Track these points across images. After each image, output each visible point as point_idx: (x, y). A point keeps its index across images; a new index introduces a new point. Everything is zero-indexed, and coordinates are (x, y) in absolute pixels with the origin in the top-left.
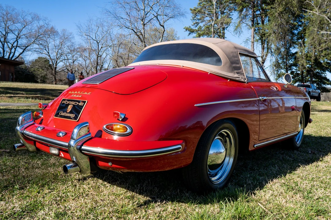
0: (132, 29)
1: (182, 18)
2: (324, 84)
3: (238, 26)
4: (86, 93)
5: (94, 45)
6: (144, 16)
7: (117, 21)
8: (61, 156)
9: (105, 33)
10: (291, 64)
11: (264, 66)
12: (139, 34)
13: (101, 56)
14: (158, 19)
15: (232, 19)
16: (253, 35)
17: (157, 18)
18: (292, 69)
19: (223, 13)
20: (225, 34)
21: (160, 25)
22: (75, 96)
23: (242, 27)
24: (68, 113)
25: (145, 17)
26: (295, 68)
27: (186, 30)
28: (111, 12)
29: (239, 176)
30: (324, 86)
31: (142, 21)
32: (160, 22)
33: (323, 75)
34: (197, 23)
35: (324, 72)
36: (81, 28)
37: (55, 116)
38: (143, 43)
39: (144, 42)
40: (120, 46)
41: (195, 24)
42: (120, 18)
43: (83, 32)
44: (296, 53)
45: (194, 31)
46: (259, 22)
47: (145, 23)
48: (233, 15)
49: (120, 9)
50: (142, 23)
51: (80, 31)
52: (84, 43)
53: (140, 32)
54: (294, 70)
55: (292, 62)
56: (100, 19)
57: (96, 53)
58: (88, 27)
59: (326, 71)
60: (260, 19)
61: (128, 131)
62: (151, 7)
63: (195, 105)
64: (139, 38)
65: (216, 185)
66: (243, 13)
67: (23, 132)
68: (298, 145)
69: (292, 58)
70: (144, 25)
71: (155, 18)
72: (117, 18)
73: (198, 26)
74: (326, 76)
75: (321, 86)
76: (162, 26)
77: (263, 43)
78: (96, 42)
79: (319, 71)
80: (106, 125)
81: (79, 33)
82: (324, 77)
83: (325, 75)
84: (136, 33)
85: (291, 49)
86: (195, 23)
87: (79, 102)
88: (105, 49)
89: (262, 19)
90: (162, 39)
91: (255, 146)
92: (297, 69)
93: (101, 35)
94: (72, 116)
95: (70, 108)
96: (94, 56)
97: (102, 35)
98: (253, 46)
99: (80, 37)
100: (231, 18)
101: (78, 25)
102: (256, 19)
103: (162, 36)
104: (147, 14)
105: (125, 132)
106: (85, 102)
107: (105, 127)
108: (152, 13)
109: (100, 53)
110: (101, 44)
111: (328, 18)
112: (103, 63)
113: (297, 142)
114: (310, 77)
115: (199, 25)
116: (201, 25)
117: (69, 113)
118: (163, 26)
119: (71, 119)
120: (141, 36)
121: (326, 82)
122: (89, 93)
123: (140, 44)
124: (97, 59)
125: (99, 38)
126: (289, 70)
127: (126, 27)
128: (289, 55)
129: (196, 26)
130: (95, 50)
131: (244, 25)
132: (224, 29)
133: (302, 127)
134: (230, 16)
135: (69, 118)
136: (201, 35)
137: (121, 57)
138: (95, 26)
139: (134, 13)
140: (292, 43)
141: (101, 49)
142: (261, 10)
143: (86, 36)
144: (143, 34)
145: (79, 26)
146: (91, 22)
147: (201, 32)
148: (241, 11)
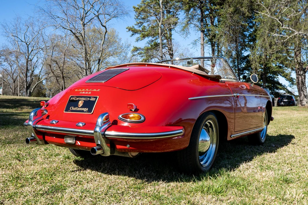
0: (70, 30)
1: (126, 17)
2: (277, 88)
3: (185, 26)
4: (95, 90)
5: (22, 47)
6: (84, 15)
7: (53, 20)
8: (77, 144)
9: (36, 34)
10: (244, 67)
11: (214, 70)
12: (78, 35)
13: (31, 60)
14: (99, 19)
15: (179, 19)
16: (202, 37)
17: (98, 17)
18: (244, 73)
19: (169, 12)
20: (172, 36)
21: (102, 25)
22: (84, 93)
23: (190, 28)
24: (79, 108)
25: (85, 17)
26: (248, 73)
27: (129, 30)
28: (45, 10)
29: (220, 163)
30: (277, 91)
31: (82, 21)
32: (101, 22)
33: (276, 79)
34: (141, 23)
35: (276, 77)
36: (7, 27)
37: (65, 111)
38: (83, 45)
39: (85, 44)
40: (53, 48)
41: (139, 24)
42: (55, 17)
43: (10, 32)
44: (248, 56)
45: (137, 32)
46: (208, 23)
47: (85, 23)
48: (180, 14)
49: (55, 7)
50: (82, 23)
51: (5, 31)
52: (10, 45)
53: (80, 33)
54: (246, 74)
55: (244, 66)
56: (33, 18)
57: (25, 57)
58: (15, 27)
59: (278, 75)
60: (209, 20)
61: (142, 118)
62: (92, 6)
63: (189, 99)
64: (79, 39)
65: (204, 168)
66: (190, 13)
67: (35, 126)
68: (263, 141)
69: (244, 62)
70: (84, 25)
71: (96, 18)
72: (53, 17)
73: (142, 27)
74: (279, 81)
75: (274, 91)
76: (103, 26)
77: (213, 45)
78: (24, 43)
79: (272, 75)
80: (121, 115)
81: (5, 34)
82: (276, 82)
83: (277, 80)
84: (74, 34)
85: (243, 52)
86: (138, 22)
87: (90, 98)
88: (36, 52)
89: (211, 20)
90: (104, 41)
91: (232, 136)
92: (250, 73)
93: (31, 37)
94: (85, 109)
95: (81, 103)
96: (23, 61)
97: (32, 35)
98: (203, 49)
99: (6, 38)
100: (177, 17)
101: (3, 24)
102: (205, 20)
103: (103, 38)
104: (87, 13)
105: (139, 120)
106: (96, 98)
107: (120, 116)
108: (92, 11)
109: (30, 57)
110: (31, 47)
111: (279, 20)
112: (34, 68)
113: (262, 138)
114: (263, 82)
115: (143, 25)
116: (145, 24)
117: (81, 107)
118: (105, 27)
119: (85, 112)
120: (81, 38)
121: (279, 87)
122: (98, 90)
123: (80, 46)
124: (27, 64)
125: (29, 39)
126: (241, 75)
127: (63, 28)
128: (240, 58)
129: (140, 26)
130: (24, 54)
131: (192, 25)
132: (170, 30)
133: (266, 124)
134: (177, 16)
135: (83, 111)
136: (146, 35)
137: (56, 61)
138: (23, 25)
139: (72, 11)
140: (244, 46)
141: (31, 52)
142: (209, 11)
143: (13, 37)
144: (83, 35)
145: (5, 25)
146: (19, 20)
147: (146, 33)
148: (188, 10)
